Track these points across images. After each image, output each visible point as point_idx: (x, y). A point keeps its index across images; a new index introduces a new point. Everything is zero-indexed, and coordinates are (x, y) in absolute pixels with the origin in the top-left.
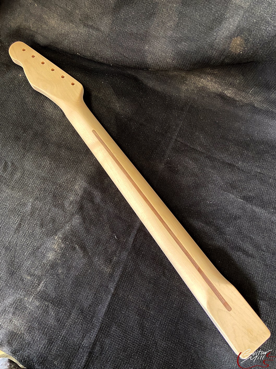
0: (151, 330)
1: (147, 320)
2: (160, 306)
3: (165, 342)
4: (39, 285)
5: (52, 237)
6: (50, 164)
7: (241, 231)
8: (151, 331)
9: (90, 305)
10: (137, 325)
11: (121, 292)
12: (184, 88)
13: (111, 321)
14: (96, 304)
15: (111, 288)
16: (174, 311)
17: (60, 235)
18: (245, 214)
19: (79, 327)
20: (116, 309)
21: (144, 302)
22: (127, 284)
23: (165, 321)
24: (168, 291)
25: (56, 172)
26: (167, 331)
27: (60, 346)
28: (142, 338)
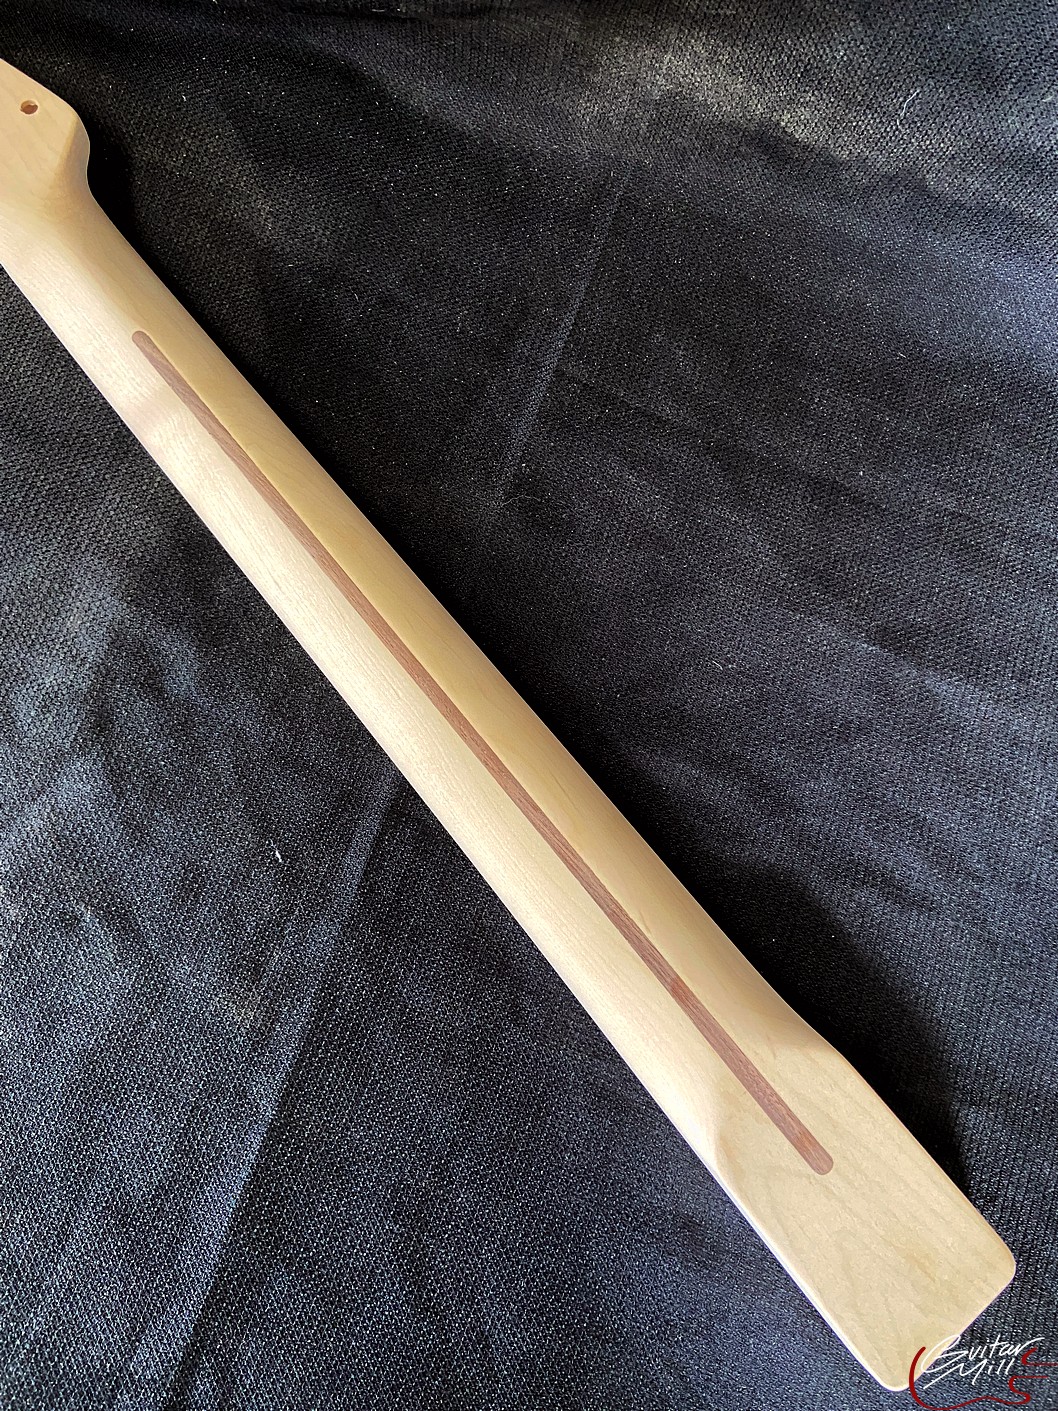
1: (439, 1235)
2: (501, 1163)
3: (527, 1330)
7: (869, 789)
9: (163, 1188)
10: (391, 1262)
11: (312, 1115)
13: (264, 1253)
14: (189, 1177)
15: (260, 1099)
16: (567, 1182)
18: (889, 712)
20: (288, 1197)
21: (423, 1150)
22: (338, 1075)
24: (537, 1090)
26: (533, 1280)
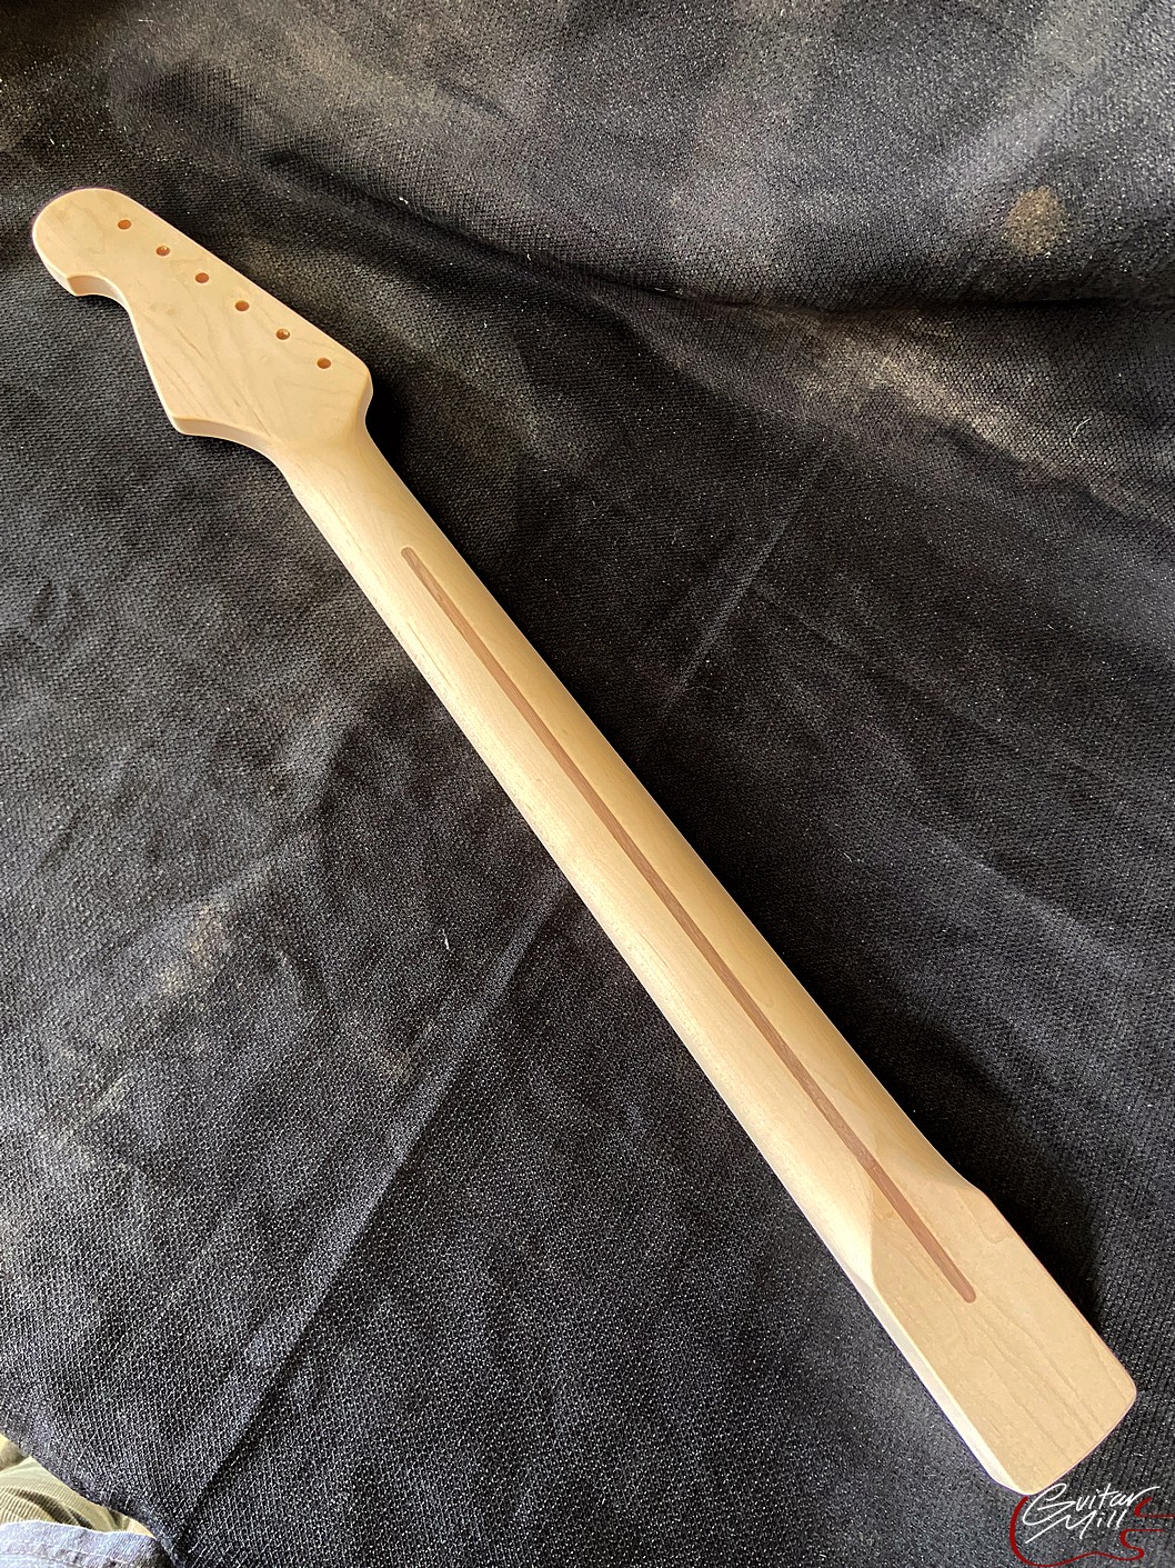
0: (536, 1339)
1: (525, 1296)
2: (589, 1246)
3: (587, 1397)
4: (105, 1088)
5: (190, 906)
6: (225, 616)
7: (966, 990)
8: (538, 1346)
9: (302, 1202)
11: (436, 1168)
12: (811, 386)
14: (325, 1198)
15: (396, 1145)
16: (643, 1275)
17: (221, 900)
18: (995, 927)
19: (242, 1282)
20: (403, 1234)
21: (524, 1220)
22: (464, 1139)
23: (600, 1313)
25: (243, 652)
26: (600, 1354)
27: (151, 1348)
28: (493, 1368)
